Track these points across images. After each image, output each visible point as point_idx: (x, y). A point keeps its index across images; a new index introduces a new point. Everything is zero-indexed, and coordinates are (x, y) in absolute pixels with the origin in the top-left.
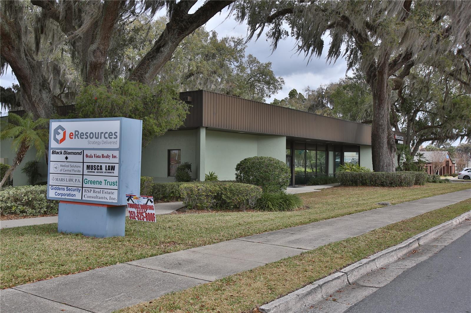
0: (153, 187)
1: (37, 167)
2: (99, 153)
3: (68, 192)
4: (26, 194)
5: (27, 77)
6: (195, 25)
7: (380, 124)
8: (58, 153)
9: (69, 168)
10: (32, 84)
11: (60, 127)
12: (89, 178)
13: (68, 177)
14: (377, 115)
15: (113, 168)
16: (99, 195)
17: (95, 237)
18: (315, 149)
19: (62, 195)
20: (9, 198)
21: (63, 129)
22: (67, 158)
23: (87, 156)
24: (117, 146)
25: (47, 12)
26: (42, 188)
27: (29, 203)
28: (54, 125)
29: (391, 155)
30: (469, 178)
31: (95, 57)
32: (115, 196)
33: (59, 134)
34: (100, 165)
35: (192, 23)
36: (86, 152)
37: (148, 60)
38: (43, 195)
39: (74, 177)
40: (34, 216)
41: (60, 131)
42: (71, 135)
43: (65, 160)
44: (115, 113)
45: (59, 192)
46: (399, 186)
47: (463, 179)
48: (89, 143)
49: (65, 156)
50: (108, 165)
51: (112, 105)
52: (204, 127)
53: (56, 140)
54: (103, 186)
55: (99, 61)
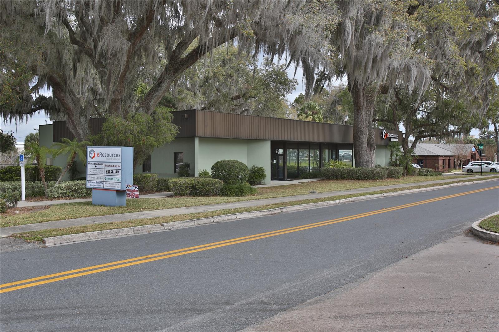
0: (157, 181)
1: (76, 166)
2: (112, 164)
3: (97, 184)
4: (74, 185)
5: (70, 109)
6: (185, 66)
7: (359, 127)
8: (91, 164)
9: (97, 172)
10: (74, 113)
11: (92, 150)
12: (107, 177)
13: (96, 176)
14: (356, 120)
15: (118, 172)
16: (112, 185)
17: (110, 206)
18: (308, 148)
19: (94, 185)
20: (65, 188)
21: (94, 151)
22: (96, 166)
23: (106, 166)
24: (120, 161)
25: (82, 49)
26: (83, 182)
27: (76, 191)
28: (89, 149)
29: (370, 153)
30: (472, 172)
31: (114, 95)
32: (120, 186)
33: (92, 154)
34: (112, 170)
35: (183, 65)
36: (105, 164)
37: (152, 92)
38: (84, 186)
39: (100, 176)
40: (79, 198)
41: (92, 152)
42: (98, 155)
43: (95, 168)
44: (127, 134)
45: (92, 184)
46: (372, 179)
47: (467, 172)
48: (107, 159)
49: (95, 165)
50: (116, 170)
51: (126, 129)
52: (197, 137)
53: (90, 157)
54: (114, 181)
55: (117, 98)
